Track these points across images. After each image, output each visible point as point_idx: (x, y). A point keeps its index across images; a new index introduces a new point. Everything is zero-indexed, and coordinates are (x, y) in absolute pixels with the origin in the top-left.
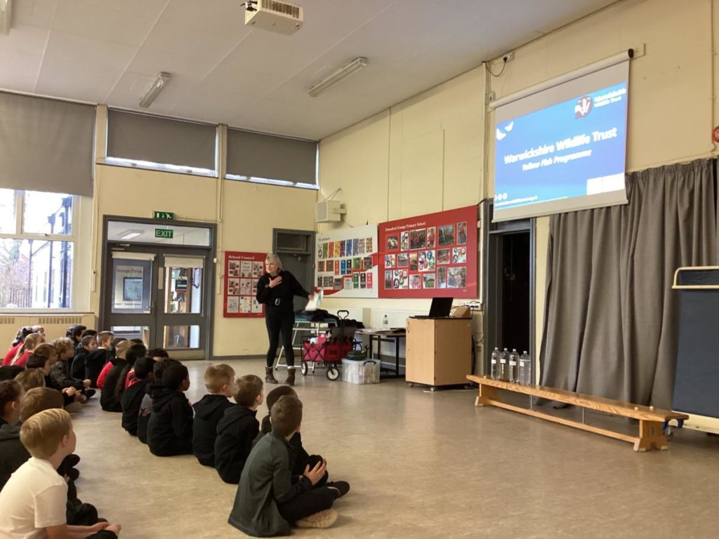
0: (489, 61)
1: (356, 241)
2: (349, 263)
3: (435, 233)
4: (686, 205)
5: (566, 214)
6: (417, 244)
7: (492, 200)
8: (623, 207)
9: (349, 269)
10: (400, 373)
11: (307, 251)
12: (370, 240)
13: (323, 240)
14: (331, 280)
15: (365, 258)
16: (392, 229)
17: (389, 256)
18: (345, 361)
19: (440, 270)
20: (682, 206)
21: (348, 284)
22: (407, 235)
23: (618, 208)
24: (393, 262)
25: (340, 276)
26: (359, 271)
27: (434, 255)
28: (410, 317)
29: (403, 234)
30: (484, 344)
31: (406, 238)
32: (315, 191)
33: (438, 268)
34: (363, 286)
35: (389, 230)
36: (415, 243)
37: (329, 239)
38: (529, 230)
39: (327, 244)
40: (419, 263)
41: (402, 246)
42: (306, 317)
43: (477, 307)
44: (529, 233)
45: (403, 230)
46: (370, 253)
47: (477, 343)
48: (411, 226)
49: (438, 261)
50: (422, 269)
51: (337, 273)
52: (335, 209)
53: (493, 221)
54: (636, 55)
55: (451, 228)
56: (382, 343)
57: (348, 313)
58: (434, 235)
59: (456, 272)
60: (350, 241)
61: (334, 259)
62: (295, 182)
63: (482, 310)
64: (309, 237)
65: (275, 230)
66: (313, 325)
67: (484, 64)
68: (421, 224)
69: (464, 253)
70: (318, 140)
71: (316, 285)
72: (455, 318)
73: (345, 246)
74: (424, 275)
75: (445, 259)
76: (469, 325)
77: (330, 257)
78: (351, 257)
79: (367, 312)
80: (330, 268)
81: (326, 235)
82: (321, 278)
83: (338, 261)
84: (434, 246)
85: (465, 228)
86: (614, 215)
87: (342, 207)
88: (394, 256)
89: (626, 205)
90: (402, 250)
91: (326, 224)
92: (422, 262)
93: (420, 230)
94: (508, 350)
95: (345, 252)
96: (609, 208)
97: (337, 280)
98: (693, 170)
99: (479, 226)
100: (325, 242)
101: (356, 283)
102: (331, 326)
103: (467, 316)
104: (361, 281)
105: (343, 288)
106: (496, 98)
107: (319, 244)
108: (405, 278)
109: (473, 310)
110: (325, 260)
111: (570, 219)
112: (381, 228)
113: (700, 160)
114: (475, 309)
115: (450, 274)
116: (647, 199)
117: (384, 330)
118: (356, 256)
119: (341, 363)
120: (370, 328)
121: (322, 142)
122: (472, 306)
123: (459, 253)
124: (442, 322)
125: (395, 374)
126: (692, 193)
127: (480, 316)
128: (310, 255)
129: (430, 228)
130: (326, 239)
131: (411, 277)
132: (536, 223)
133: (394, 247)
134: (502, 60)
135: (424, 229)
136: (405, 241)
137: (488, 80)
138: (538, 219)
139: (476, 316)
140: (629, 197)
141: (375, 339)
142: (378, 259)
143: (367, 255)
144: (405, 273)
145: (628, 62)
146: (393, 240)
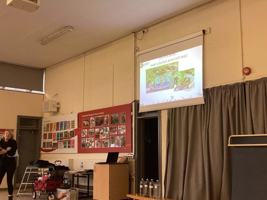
0: (135, 32)
1: (66, 122)
2: (61, 134)
3: (109, 118)
4: (232, 105)
5: (176, 108)
6: (99, 124)
7: (139, 101)
8: (202, 105)
9: (61, 138)
10: (90, 195)
11: (37, 128)
12: (73, 122)
13: (46, 122)
14: (51, 144)
15: (70, 132)
16: (86, 116)
17: (84, 130)
18: (59, 190)
19: (112, 138)
20: (230, 105)
21: (60, 146)
22: (93, 119)
23: (200, 106)
24: (86, 134)
25: (56, 142)
26: (67, 139)
27: (108, 130)
28: (95, 163)
29: (91, 118)
30: (135, 177)
31: (93, 120)
32: (43, 95)
34: (69, 147)
35: (84, 116)
36: (98, 123)
37: (50, 121)
38: (158, 116)
39: (49, 124)
40: (100, 134)
41: (91, 125)
42: (36, 165)
43: (132, 157)
44: (157, 118)
45: (91, 116)
46: (73, 129)
47: (132, 176)
48: (96, 114)
49: (110, 133)
50: (102, 137)
51: (54, 140)
52: (53, 105)
53: (139, 112)
54: (206, 33)
55: (117, 115)
56: (80, 178)
57: (61, 162)
58: (108, 119)
59: (120, 138)
60: (62, 122)
61: (53, 132)
62: (31, 90)
63: (134, 159)
64: (38, 120)
65: (18, 116)
66: (39, 169)
67: (133, 33)
68: (101, 113)
69: (124, 129)
70: (45, 68)
71: (42, 146)
72: (120, 163)
73: (59, 125)
74: (103, 140)
75: (114, 132)
76: (127, 167)
77: (50, 131)
78: (63, 131)
79: (71, 161)
80: (50, 137)
81: (48, 119)
82: (45, 143)
83: (55, 133)
84: (109, 125)
85: (125, 116)
86: (198, 109)
87: (58, 104)
88: (86, 130)
89: (203, 105)
90: (91, 127)
91: (49, 113)
92: (102, 134)
93: (101, 116)
94: (149, 180)
95: (59, 128)
96: (196, 106)
97: (54, 144)
98: (235, 88)
99: (132, 115)
100: (48, 123)
101: (65, 145)
102: (50, 170)
103: (127, 162)
104: (68, 144)
105: (57, 148)
106: (139, 50)
107: (44, 124)
108: (93, 142)
109: (129, 159)
110: (48, 133)
111: (178, 111)
112: (80, 115)
113: (238, 83)
114: (130, 158)
116: (213, 101)
117: (81, 171)
118: (65, 131)
119: (56, 191)
120: (73, 170)
121: (47, 69)
122: (129, 157)
123: (122, 129)
124: (113, 166)
125: (86, 196)
126: (234, 99)
127: (133, 161)
128: (39, 130)
129: (106, 115)
130: (49, 121)
131: (96, 141)
132: (161, 113)
133: (87, 126)
134: (142, 32)
135: (103, 116)
136: (93, 122)
137: (135, 41)
138: (162, 111)
139: (131, 162)
140: (205, 101)
141: (76, 176)
142: (77, 132)
143: (72, 130)
144: (93, 139)
145: (203, 36)
146: (86, 121)
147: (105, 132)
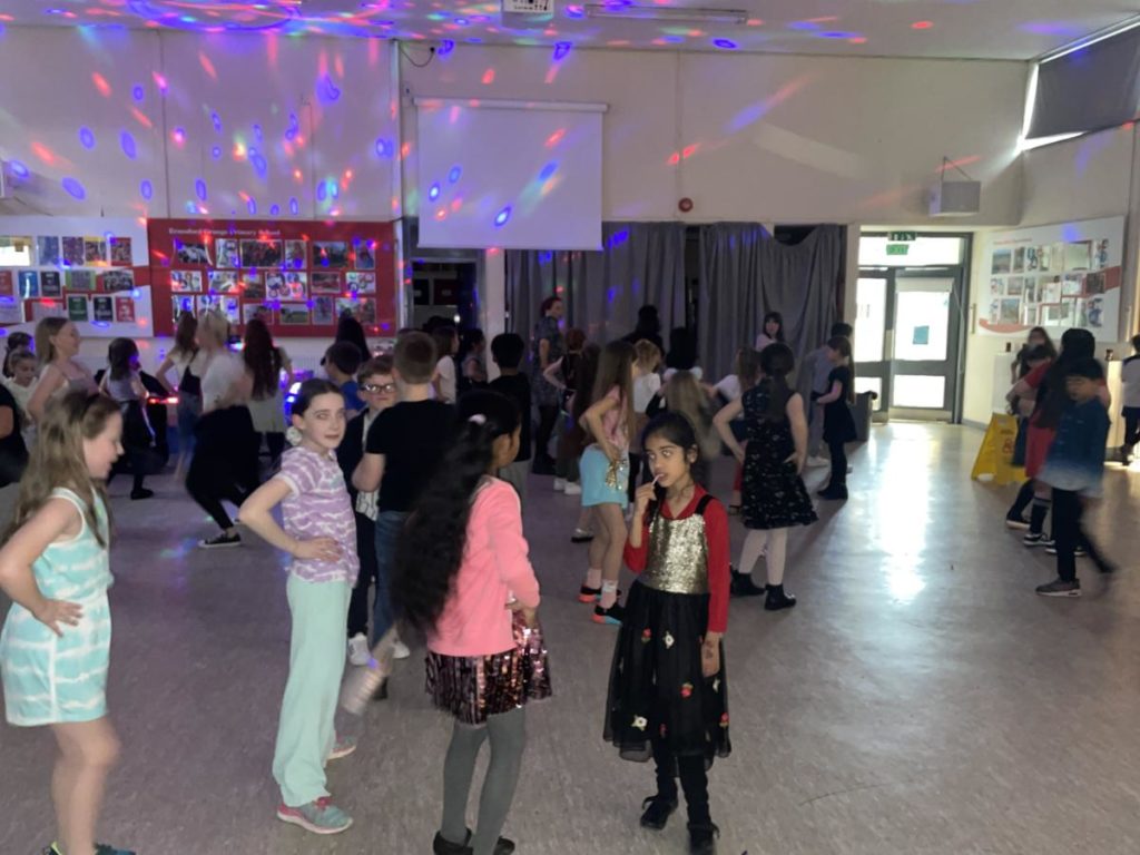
0: (403, 41)
2: (51, 277)
3: (304, 249)
6: (262, 261)
7: (416, 219)
9: (51, 288)
12: (123, 241)
15: (107, 273)
16: (190, 232)
17: (183, 273)
19: (320, 301)
22: (233, 245)
24: (197, 284)
25: (16, 300)
26: (88, 293)
27: (303, 279)
29: (220, 242)
31: (231, 249)
33: (314, 298)
34: (103, 318)
35: (180, 232)
36: (255, 259)
38: (475, 263)
40: (268, 289)
41: (221, 260)
45: (221, 237)
48: (243, 233)
49: (312, 288)
50: (276, 297)
53: (416, 247)
55: (339, 246)
58: (301, 252)
59: (353, 304)
60: (52, 239)
67: (397, 43)
68: (267, 233)
69: (370, 282)
74: (282, 306)
75: (328, 286)
78: (59, 268)
83: (8, 272)
84: (304, 266)
88: (197, 274)
89: (599, 251)
90: (219, 266)
92: (275, 287)
99: (395, 250)
101: (78, 311)
104: (97, 308)
112: (157, 229)
115: (342, 307)
118: (76, 267)
123: (361, 281)
129: (292, 242)
131: (247, 307)
132: (485, 256)
133: (196, 261)
135: (278, 241)
136: (229, 254)
138: (487, 252)
142: (152, 276)
145: (602, 114)
146: (194, 248)
147: (287, 283)
